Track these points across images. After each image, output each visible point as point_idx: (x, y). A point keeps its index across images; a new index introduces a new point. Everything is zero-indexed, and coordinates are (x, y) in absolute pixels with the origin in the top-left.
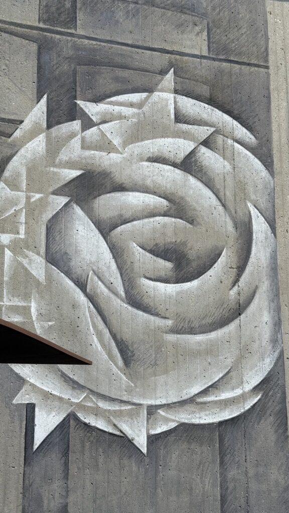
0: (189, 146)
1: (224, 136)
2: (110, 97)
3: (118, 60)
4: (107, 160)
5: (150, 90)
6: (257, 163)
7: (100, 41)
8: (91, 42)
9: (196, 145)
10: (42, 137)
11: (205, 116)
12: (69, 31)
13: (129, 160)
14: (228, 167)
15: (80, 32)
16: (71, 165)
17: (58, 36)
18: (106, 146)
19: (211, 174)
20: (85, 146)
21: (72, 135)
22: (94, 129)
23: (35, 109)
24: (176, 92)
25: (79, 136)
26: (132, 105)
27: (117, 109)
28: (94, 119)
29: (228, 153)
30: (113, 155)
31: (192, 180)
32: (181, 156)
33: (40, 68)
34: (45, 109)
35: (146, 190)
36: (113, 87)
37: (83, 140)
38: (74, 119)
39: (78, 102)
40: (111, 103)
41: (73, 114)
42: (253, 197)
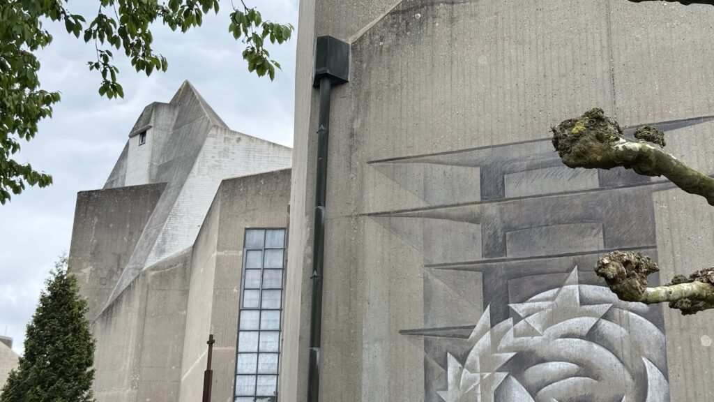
0: (592, 321)
1: (620, 308)
2: (531, 297)
3: (536, 269)
4: (532, 342)
5: (560, 286)
6: (650, 325)
7: (523, 259)
8: (516, 261)
9: (598, 319)
10: (488, 334)
11: (604, 296)
12: (502, 258)
13: (547, 340)
14: (624, 331)
15: (509, 256)
16: (508, 350)
17: (495, 264)
18: (531, 332)
19: (611, 340)
20: (516, 335)
21: (508, 329)
22: (522, 322)
23: (483, 316)
24: (580, 282)
25: (512, 329)
26: (547, 299)
27: (537, 304)
28: (521, 315)
29: (624, 321)
30: (536, 338)
31: (595, 346)
32: (587, 329)
33: (484, 288)
34: (489, 315)
35: (561, 359)
36: (533, 289)
37: (515, 330)
38: (508, 318)
39: (510, 305)
40: (533, 301)
41: (508, 313)
42: (647, 352)
